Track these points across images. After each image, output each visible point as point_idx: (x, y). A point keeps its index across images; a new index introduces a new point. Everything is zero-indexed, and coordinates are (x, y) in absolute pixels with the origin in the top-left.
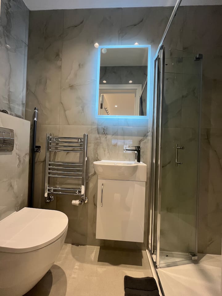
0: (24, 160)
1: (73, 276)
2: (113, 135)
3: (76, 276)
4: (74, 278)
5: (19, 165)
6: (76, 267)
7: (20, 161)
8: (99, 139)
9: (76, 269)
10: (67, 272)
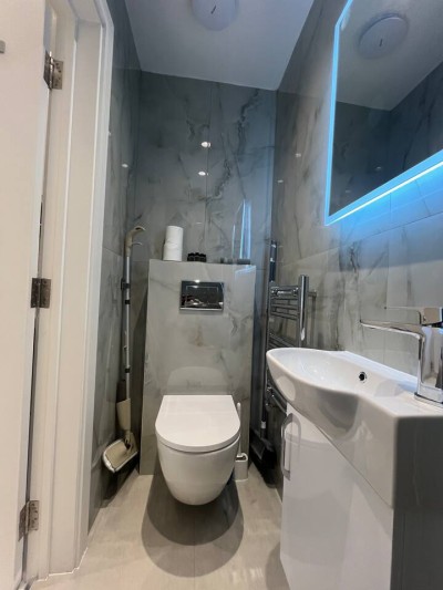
0: (243, 326)
1: (235, 574)
2: (374, 266)
3: (236, 581)
4: (231, 578)
5: (234, 331)
6: (253, 572)
7: (236, 326)
8: (341, 284)
9: (249, 575)
10: (238, 558)
